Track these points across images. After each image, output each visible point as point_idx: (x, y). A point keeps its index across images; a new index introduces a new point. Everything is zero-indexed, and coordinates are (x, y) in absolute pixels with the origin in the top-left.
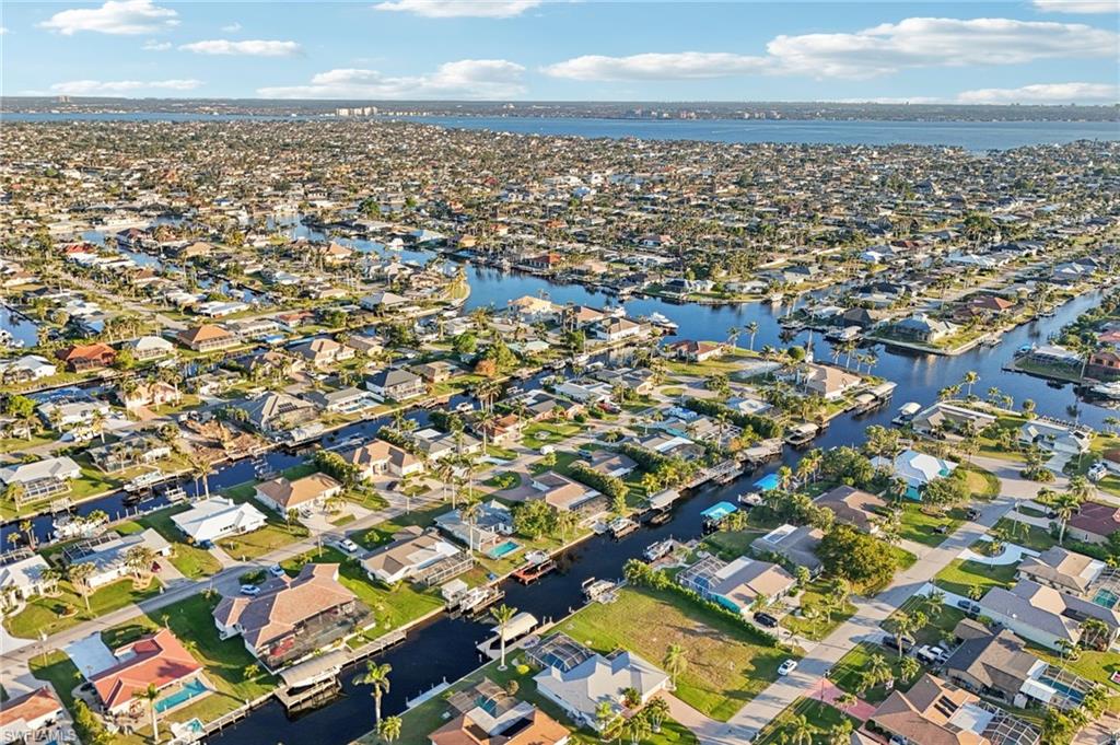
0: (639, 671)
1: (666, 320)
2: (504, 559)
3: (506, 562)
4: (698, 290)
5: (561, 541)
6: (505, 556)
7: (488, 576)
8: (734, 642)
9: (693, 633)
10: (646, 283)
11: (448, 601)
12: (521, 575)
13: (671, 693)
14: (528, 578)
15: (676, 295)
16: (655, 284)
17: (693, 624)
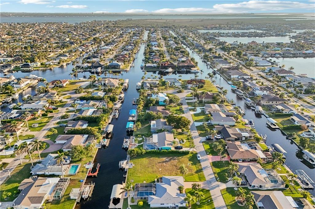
0: (175, 180)
1: (36, 77)
2: (78, 172)
3: (81, 173)
4: (35, 66)
5: (91, 156)
6: (77, 171)
7: (80, 181)
8: (179, 158)
9: (166, 161)
10: (12, 67)
11: (75, 200)
12: (91, 174)
13: (184, 181)
14: (96, 174)
15: (29, 69)
16: (16, 66)
17: (164, 159)
